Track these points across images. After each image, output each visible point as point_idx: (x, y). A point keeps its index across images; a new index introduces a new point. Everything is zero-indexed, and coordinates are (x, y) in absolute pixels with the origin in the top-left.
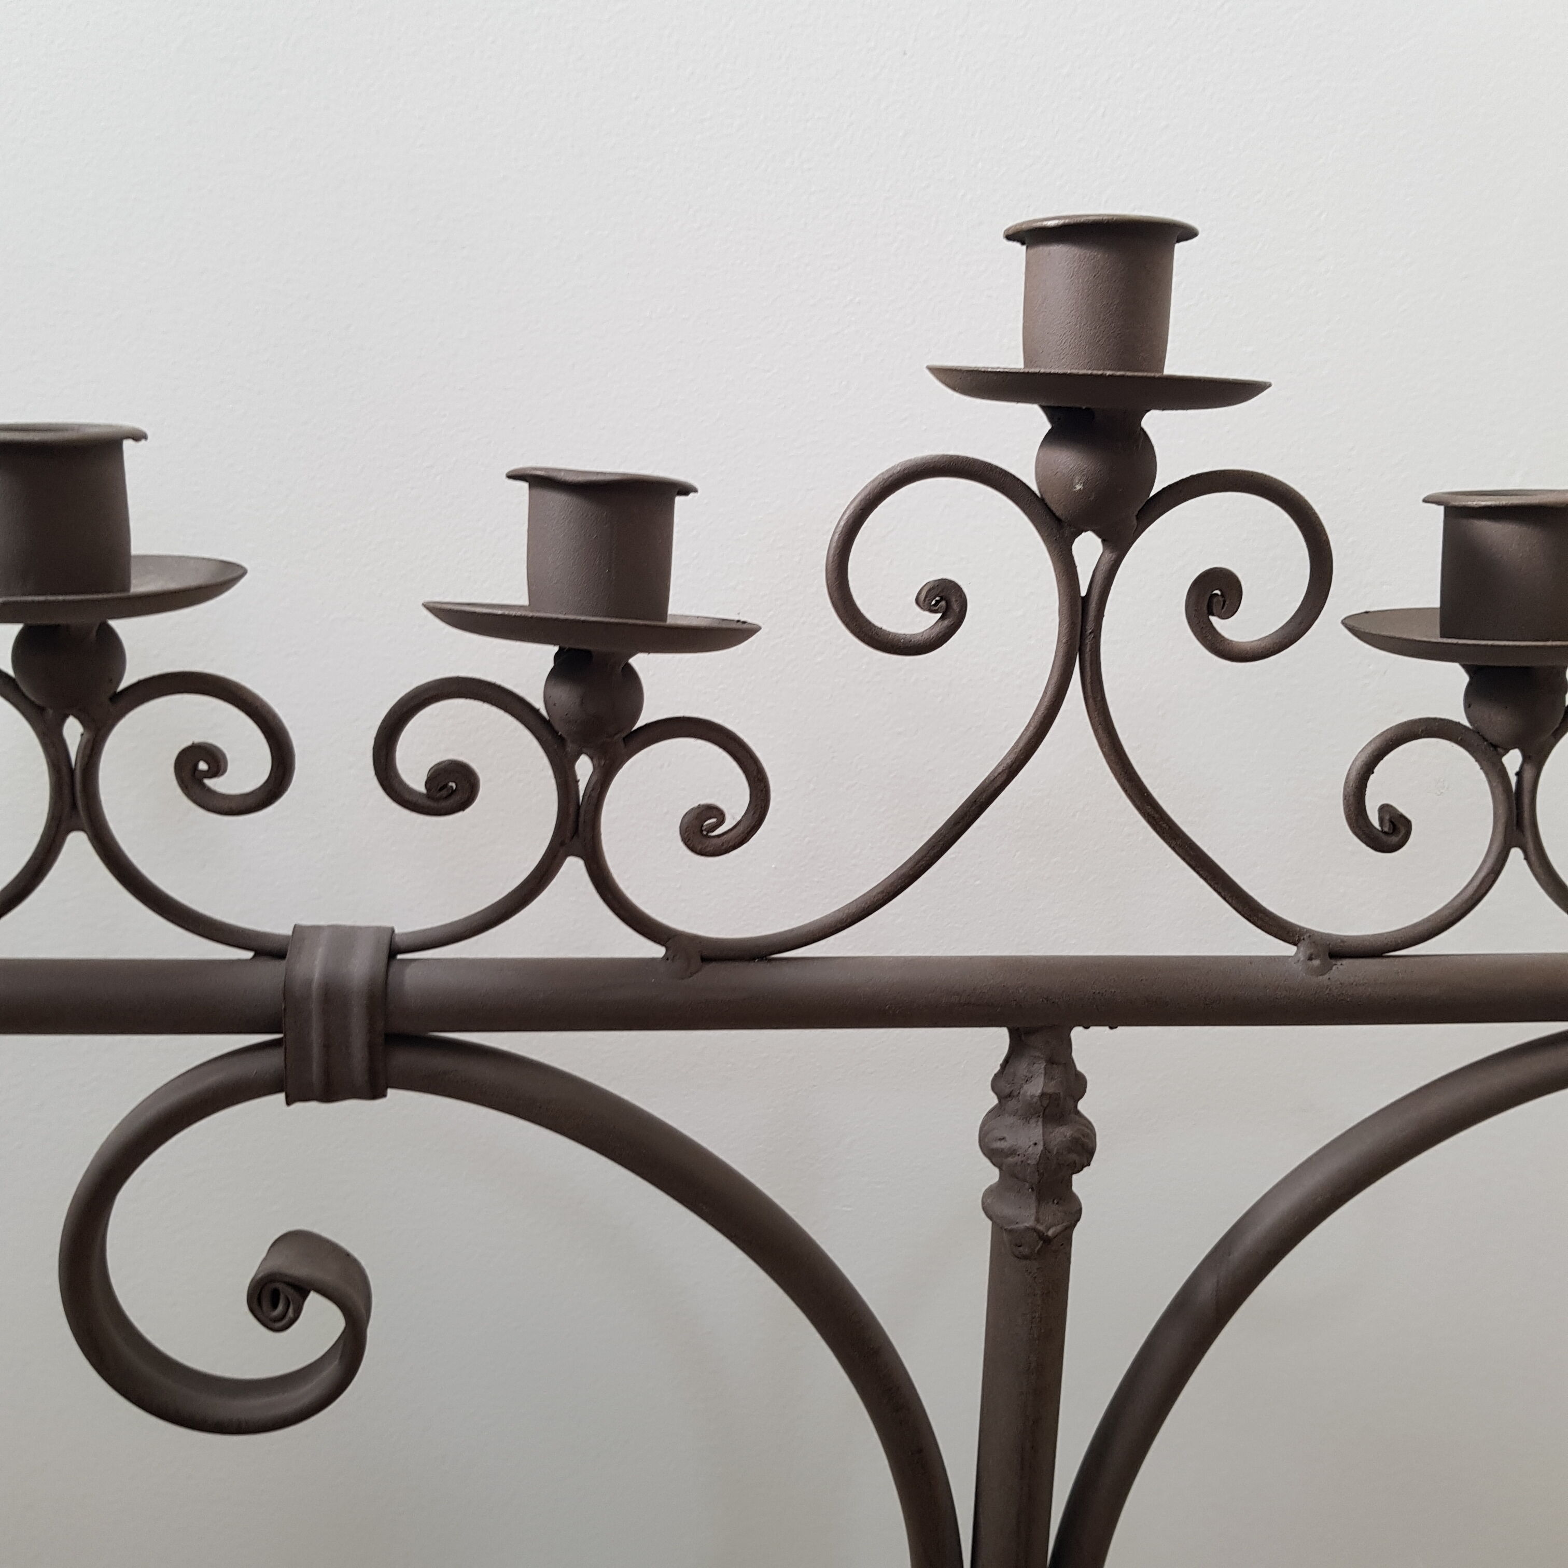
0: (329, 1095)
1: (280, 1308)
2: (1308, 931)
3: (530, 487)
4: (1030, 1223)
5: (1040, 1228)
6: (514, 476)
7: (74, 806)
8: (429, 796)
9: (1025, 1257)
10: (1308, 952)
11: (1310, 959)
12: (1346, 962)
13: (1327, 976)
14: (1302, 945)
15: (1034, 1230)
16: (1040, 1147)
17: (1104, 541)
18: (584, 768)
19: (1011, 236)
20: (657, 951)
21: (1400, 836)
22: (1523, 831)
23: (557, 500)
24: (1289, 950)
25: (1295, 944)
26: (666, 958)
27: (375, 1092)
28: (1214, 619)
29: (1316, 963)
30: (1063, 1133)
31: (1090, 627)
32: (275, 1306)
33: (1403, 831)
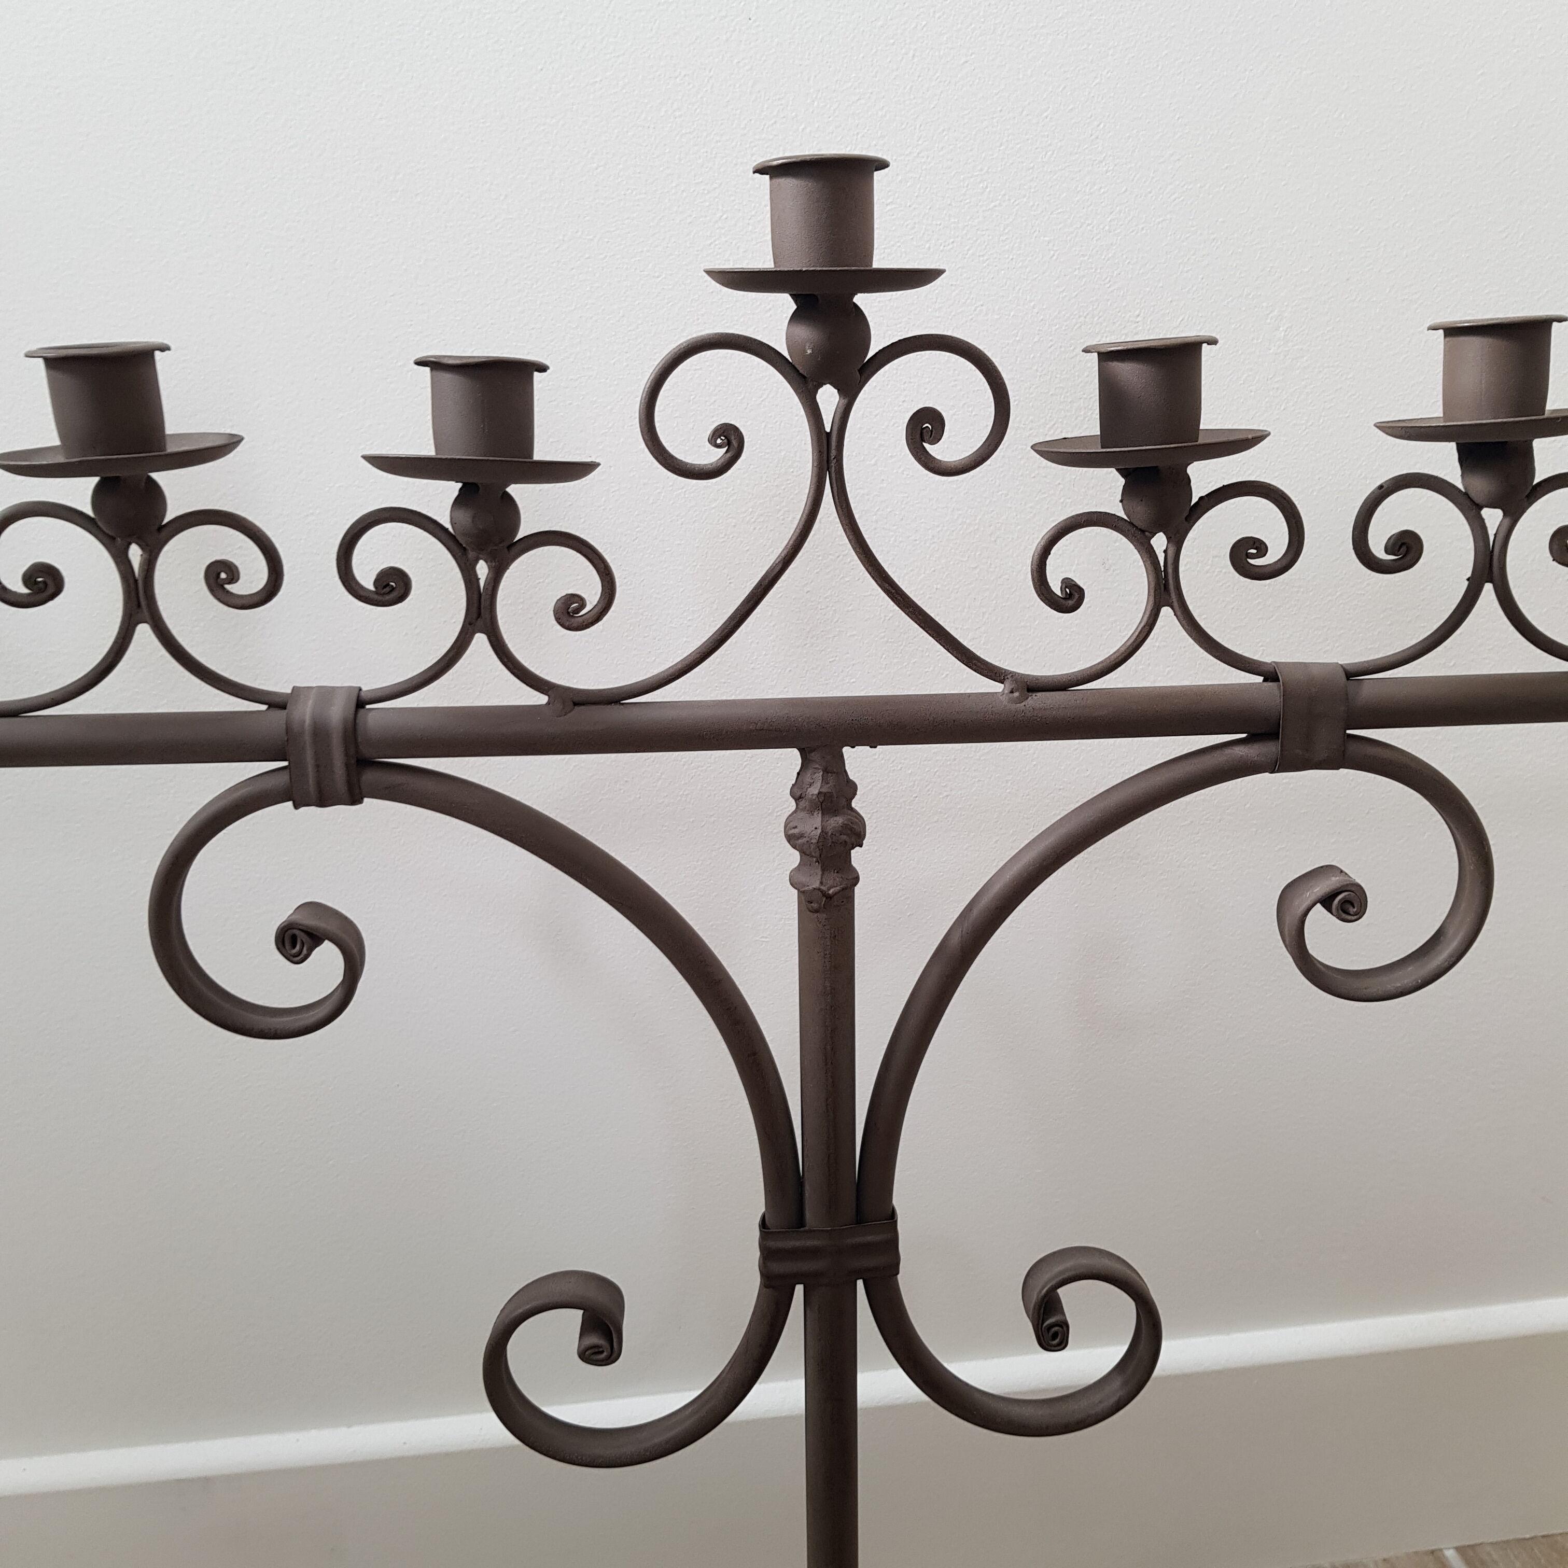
0: (322, 802)
1: (298, 947)
2: (1011, 672)
3: (432, 370)
4: (816, 885)
5: (823, 888)
6: (420, 363)
7: (139, 606)
8: (376, 593)
9: (816, 911)
10: (1012, 687)
11: (1012, 692)
12: (1039, 694)
13: (1023, 703)
14: (1007, 682)
15: (819, 889)
16: (819, 831)
17: (839, 390)
18: (482, 570)
19: (761, 170)
20: (541, 699)
21: (1075, 600)
22: (1169, 595)
23: (447, 377)
24: (996, 687)
25: (1002, 683)
26: (548, 703)
27: (354, 799)
28: (925, 445)
29: (1016, 694)
30: (836, 821)
31: (833, 453)
32: (294, 947)
33: (1077, 596)
